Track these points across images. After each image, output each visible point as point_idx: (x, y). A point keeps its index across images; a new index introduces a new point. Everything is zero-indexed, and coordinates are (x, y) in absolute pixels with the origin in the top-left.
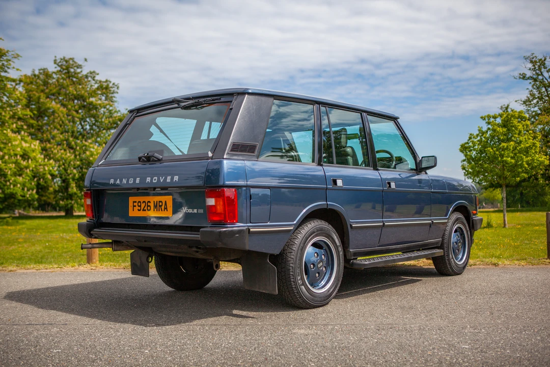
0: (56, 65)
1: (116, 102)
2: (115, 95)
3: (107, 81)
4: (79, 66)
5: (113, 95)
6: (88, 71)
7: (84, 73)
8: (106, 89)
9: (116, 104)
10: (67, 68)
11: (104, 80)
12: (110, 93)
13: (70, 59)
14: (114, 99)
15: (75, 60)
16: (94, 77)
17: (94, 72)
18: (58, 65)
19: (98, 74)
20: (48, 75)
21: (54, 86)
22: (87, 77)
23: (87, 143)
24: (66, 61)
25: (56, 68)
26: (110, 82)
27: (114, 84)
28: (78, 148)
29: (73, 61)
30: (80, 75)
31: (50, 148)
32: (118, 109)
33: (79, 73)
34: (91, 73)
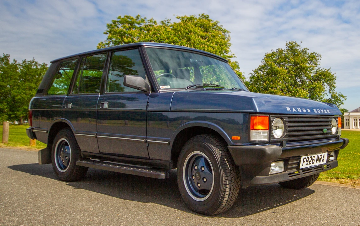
0: (287, 47)
1: (319, 64)
2: (319, 61)
3: (314, 53)
4: (298, 46)
5: (317, 61)
6: (303, 48)
7: (301, 49)
8: (313, 58)
9: (319, 66)
10: (292, 47)
11: (313, 53)
12: (316, 60)
13: (294, 42)
14: (318, 63)
15: (297, 43)
16: (306, 51)
17: (307, 48)
18: (288, 46)
19: (308, 49)
20: (281, 52)
21: (282, 58)
22: (302, 51)
23: (299, 89)
24: (291, 44)
25: (286, 48)
26: (316, 53)
27: (318, 54)
28: (294, 92)
29: (296, 44)
30: (298, 51)
31: (276, 92)
32: (321, 69)
33: (298, 50)
34: (305, 49)
